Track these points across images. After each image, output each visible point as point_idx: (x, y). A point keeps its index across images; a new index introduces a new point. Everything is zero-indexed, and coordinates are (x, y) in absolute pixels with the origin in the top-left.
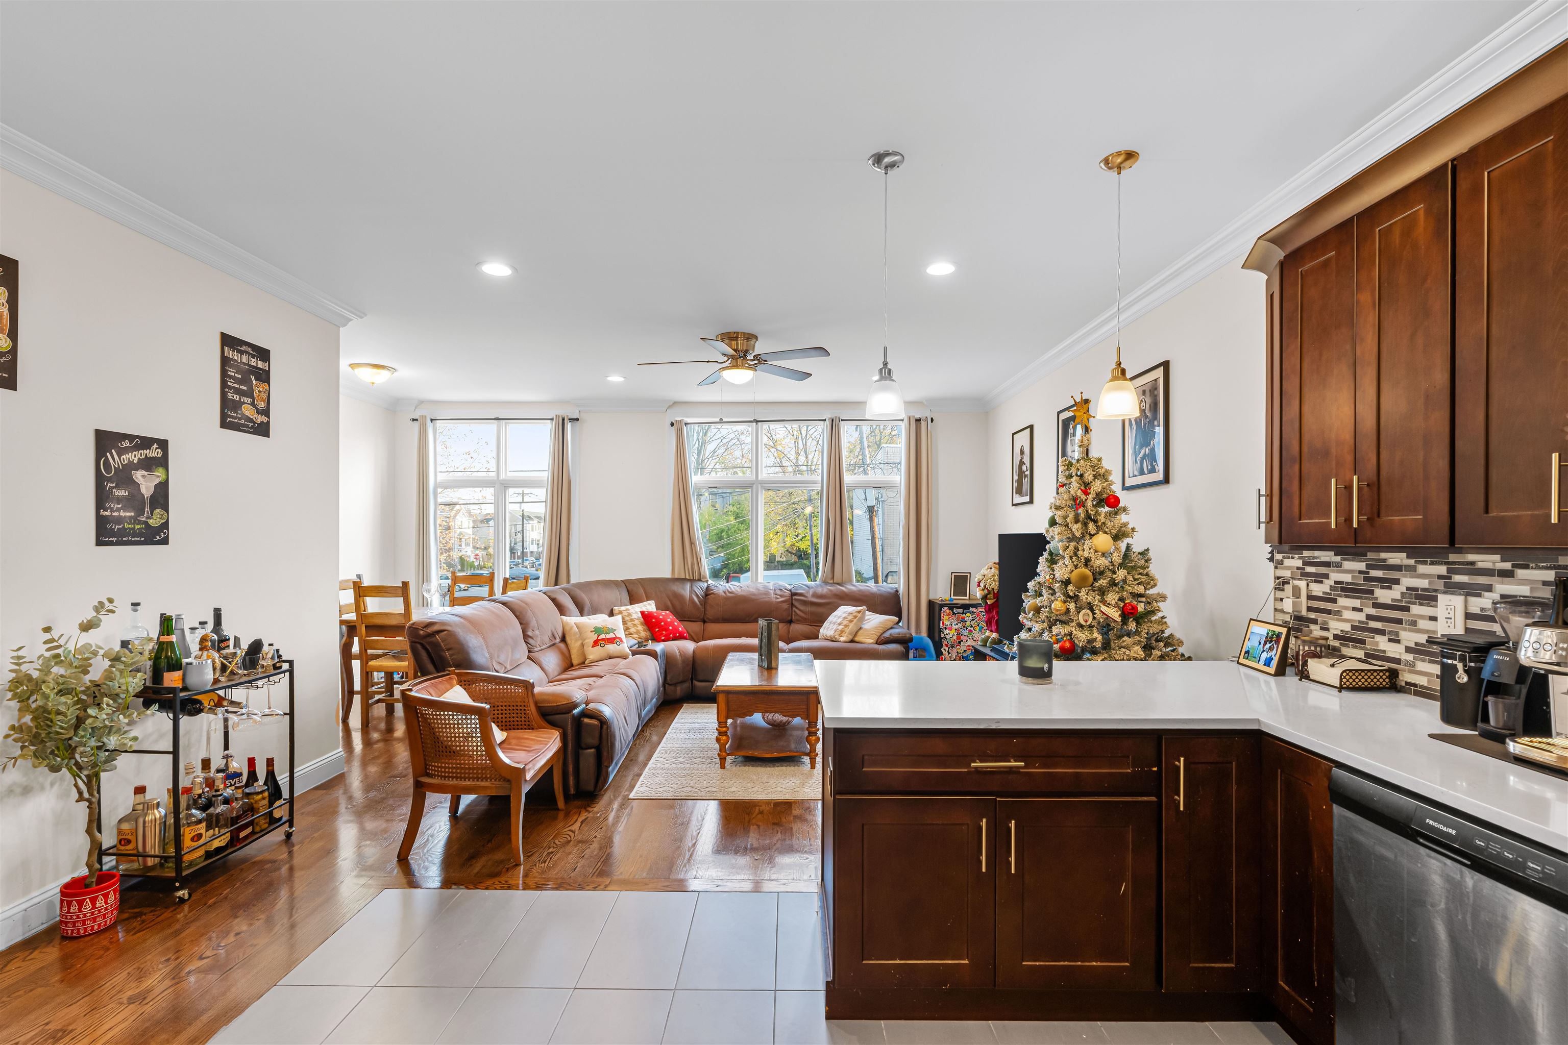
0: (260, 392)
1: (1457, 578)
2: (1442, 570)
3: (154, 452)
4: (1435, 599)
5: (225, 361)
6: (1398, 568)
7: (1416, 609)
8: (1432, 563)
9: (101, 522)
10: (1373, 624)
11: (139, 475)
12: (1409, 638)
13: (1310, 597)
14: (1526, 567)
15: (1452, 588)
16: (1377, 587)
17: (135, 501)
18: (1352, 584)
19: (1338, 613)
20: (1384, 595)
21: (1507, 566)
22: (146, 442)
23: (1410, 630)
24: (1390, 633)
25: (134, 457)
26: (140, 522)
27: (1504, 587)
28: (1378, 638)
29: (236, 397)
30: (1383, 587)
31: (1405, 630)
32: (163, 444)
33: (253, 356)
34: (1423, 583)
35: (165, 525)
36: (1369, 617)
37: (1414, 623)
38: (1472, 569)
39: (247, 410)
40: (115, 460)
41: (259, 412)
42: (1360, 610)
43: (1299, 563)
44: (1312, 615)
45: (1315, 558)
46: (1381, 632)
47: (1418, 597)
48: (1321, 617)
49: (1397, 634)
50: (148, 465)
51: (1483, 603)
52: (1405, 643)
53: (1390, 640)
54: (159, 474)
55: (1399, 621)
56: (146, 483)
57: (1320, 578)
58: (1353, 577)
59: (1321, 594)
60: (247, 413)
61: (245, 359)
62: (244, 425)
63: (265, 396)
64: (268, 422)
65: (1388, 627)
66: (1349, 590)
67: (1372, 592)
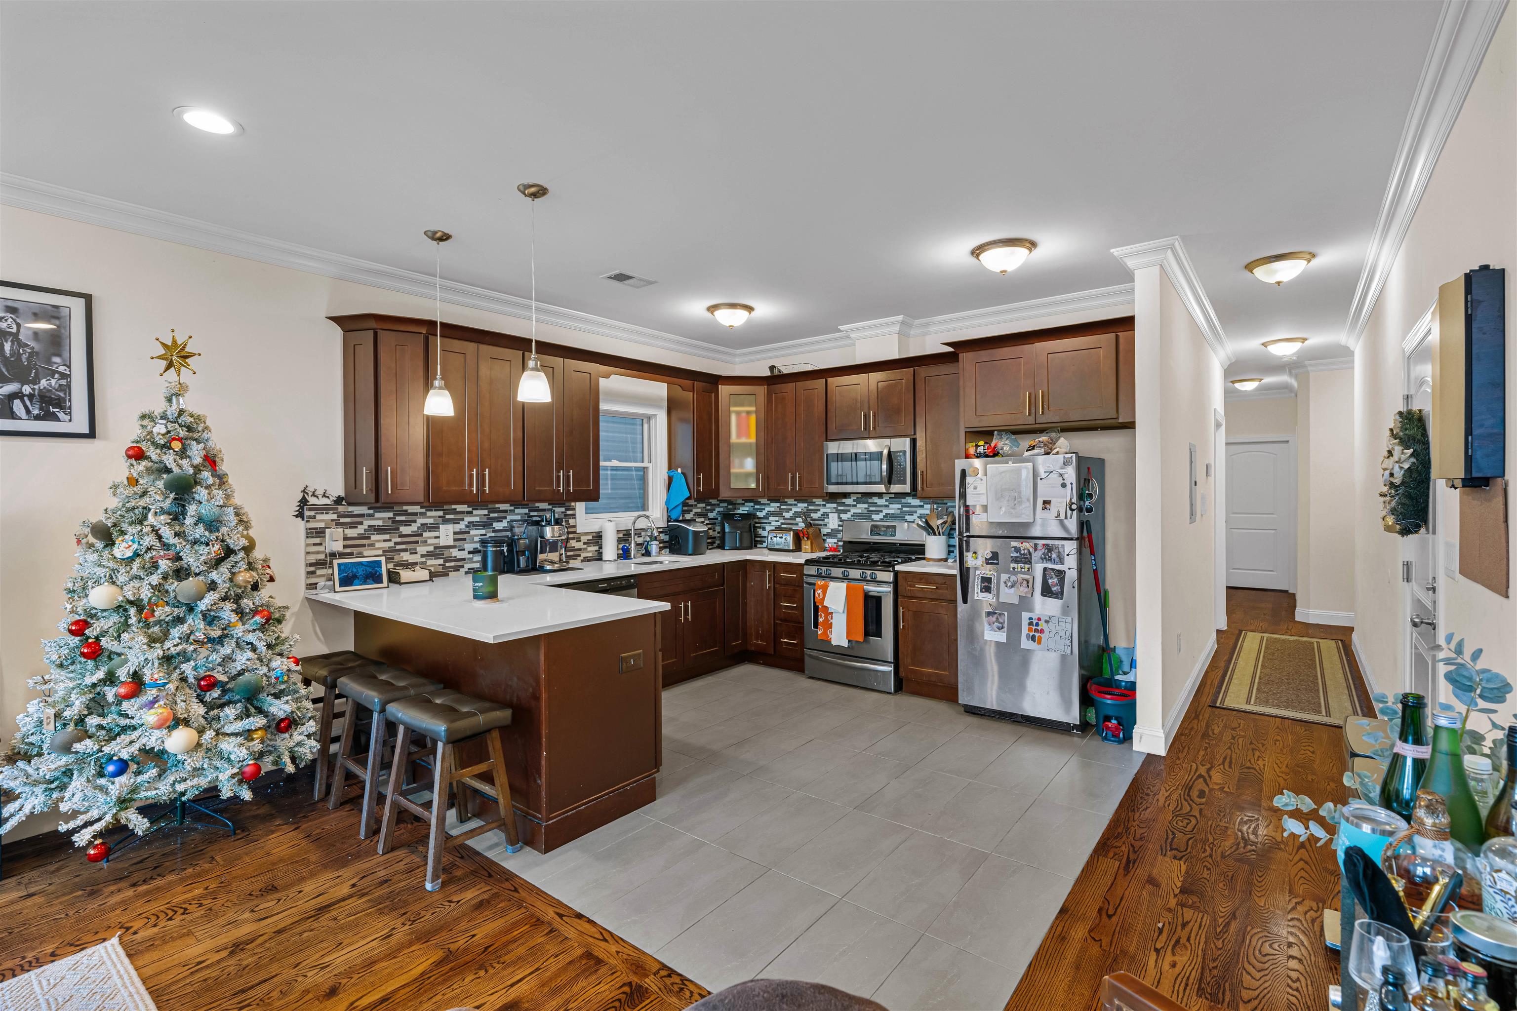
1: (448, 517)
2: (441, 513)
4: (439, 528)
6: (415, 514)
7: (426, 535)
8: (435, 510)
10: (398, 547)
12: (422, 550)
13: (346, 538)
14: (477, 509)
15: (446, 521)
16: (402, 526)
18: (382, 526)
19: (372, 545)
20: (405, 530)
21: (470, 509)
23: (423, 546)
24: (410, 550)
27: (468, 519)
28: (402, 554)
30: (405, 526)
31: (420, 546)
34: (431, 521)
36: (396, 543)
37: (426, 542)
38: (454, 512)
42: (390, 540)
43: (335, 517)
44: (348, 550)
45: (351, 512)
46: (405, 550)
47: (428, 528)
48: (355, 550)
49: (415, 549)
51: (462, 526)
52: (419, 553)
53: (411, 554)
55: (417, 542)
57: (354, 525)
58: (383, 522)
59: (356, 536)
65: (409, 547)
66: (380, 530)
67: (398, 529)
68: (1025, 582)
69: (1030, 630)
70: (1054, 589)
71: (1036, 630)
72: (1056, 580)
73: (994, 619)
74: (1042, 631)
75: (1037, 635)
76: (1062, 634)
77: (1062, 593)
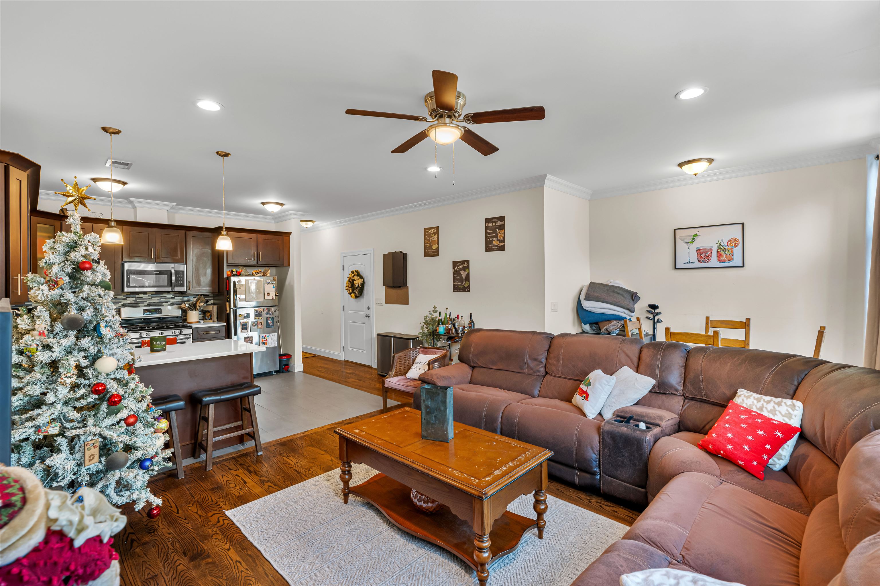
0: (500, 234)
3: (466, 265)
5: (487, 228)
9: (454, 285)
11: (462, 272)
17: (461, 280)
22: (463, 262)
25: (461, 267)
26: (462, 286)
29: (491, 239)
32: (468, 262)
33: (497, 222)
35: (469, 286)
39: (495, 243)
40: (457, 269)
41: (500, 242)
50: (464, 269)
54: (467, 271)
56: (464, 274)
60: (495, 244)
61: (494, 224)
62: (494, 249)
63: (502, 235)
64: (504, 245)
68: (260, 323)
69: (262, 341)
70: (270, 324)
71: (265, 340)
72: (271, 321)
73: (248, 339)
74: (267, 340)
75: (265, 342)
76: (274, 340)
77: (273, 325)
